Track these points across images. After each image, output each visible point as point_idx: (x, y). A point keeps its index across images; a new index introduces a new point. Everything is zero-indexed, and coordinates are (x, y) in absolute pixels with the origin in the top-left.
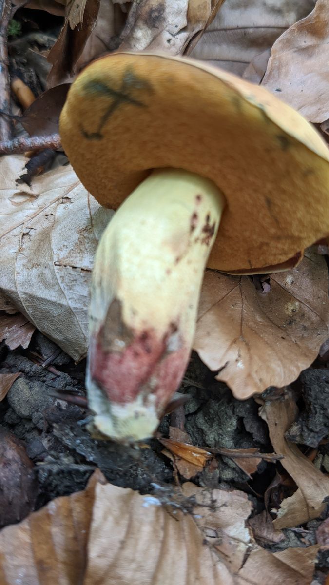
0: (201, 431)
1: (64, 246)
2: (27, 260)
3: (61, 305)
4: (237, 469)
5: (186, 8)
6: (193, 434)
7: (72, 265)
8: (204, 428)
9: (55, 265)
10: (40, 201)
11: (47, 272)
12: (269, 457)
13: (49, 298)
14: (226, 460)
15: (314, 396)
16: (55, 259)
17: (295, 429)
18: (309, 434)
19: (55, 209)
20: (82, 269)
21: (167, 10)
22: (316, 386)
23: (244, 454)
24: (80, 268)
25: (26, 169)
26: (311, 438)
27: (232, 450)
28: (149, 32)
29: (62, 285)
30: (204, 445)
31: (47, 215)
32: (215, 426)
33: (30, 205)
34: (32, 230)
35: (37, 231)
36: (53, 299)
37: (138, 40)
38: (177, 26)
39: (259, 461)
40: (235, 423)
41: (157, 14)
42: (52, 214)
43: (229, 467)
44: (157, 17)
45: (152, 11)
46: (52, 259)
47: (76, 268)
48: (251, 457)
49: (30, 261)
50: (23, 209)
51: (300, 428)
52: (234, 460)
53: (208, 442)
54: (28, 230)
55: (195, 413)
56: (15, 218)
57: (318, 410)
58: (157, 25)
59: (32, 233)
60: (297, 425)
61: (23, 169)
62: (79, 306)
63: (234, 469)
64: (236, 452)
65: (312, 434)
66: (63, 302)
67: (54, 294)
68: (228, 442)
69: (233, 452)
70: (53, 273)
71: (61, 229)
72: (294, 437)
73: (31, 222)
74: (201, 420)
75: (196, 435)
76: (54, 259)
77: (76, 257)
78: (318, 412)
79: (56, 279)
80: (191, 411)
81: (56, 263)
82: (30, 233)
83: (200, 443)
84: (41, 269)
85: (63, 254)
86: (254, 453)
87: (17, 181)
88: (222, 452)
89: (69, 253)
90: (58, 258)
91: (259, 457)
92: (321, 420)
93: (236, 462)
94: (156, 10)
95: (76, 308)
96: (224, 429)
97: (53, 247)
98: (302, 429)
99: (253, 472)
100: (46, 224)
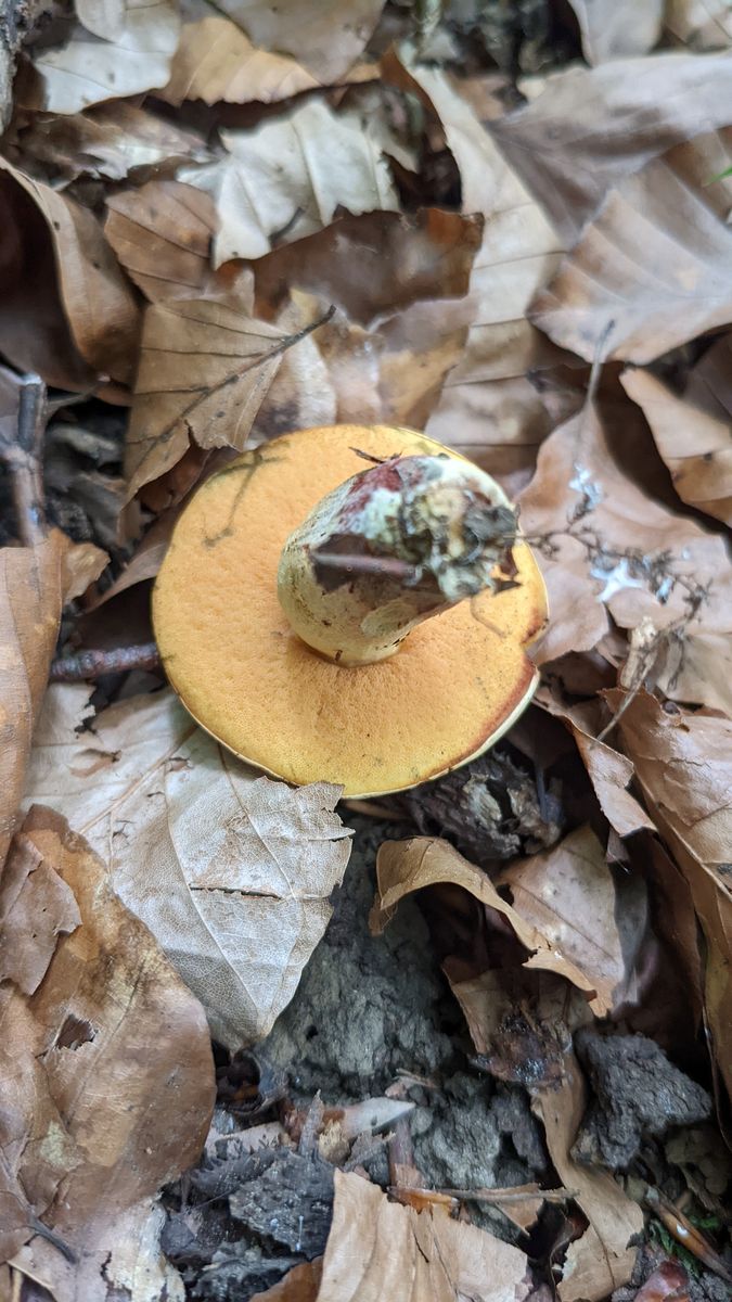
0: (442, 1166)
1: (200, 852)
2: (132, 882)
3: (210, 960)
4: (504, 1221)
6: (427, 1170)
7: (223, 886)
8: (447, 1158)
9: (192, 889)
10: (125, 768)
11: (176, 902)
12: (555, 1195)
13: (185, 948)
14: (485, 1209)
15: (615, 1087)
16: (189, 879)
17: (587, 1142)
18: (613, 1150)
19: (163, 781)
20: (243, 893)
22: (616, 1068)
23: (516, 1196)
24: (239, 890)
25: (92, 708)
26: (617, 1155)
27: (493, 1191)
29: (208, 925)
30: (449, 1185)
31: (150, 796)
32: (467, 1153)
33: (112, 777)
34: (128, 824)
35: (138, 826)
36: (195, 950)
39: (539, 1204)
40: (497, 1143)
42: (159, 793)
43: (489, 1219)
46: (182, 879)
47: (232, 892)
48: (528, 1199)
49: (139, 883)
50: (102, 784)
51: (594, 1139)
52: (499, 1207)
53: (456, 1182)
54: (120, 825)
55: (428, 1133)
56: (90, 802)
57: (623, 1108)
59: (129, 830)
60: (590, 1134)
61: (86, 706)
62: (242, 957)
63: (498, 1222)
64: (502, 1194)
65: (617, 1149)
66: (215, 955)
67: (194, 941)
68: (486, 1177)
69: (497, 1194)
70: (189, 904)
71: (188, 822)
72: (588, 1156)
73: (123, 810)
74: (440, 1145)
75: (431, 1171)
76: (186, 878)
77: (225, 871)
78: (624, 1112)
79: (197, 913)
80: (421, 1130)
81: (193, 886)
82: (125, 831)
83: (440, 1184)
84: (163, 897)
85: (201, 867)
86: (532, 1192)
87: (77, 730)
88: (479, 1196)
89: (212, 863)
90: (194, 875)
91: (539, 1198)
92: (630, 1124)
93: (503, 1210)
95: (238, 962)
96: (481, 1157)
97: (179, 856)
98: (599, 1141)
99: (531, 1223)
100: (152, 812)
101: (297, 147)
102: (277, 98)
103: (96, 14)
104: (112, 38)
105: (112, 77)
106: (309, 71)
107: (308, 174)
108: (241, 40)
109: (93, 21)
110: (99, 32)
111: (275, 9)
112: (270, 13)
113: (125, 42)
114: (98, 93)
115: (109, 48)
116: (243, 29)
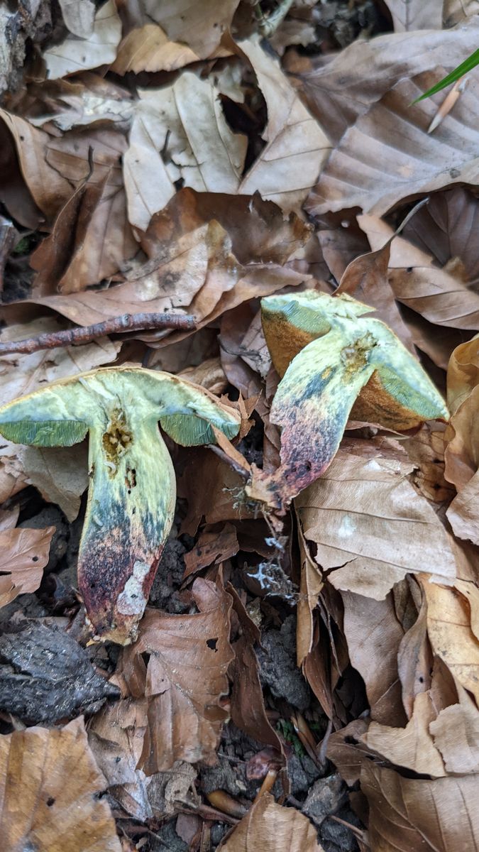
5: (197, 290)
21: (180, 282)
28: (158, 289)
37: (145, 288)
38: (180, 301)
41: (171, 278)
44: (170, 282)
45: (169, 273)
58: (166, 288)
94: (172, 275)
101: (173, 99)
102: (174, 69)
103: (77, 24)
104: (86, 37)
105: (84, 59)
106: (195, 52)
107: (178, 113)
108: (163, 37)
109: (75, 28)
110: (79, 34)
111: (182, 18)
112: (180, 20)
113: (93, 39)
114: (73, 69)
115: (85, 42)
116: (165, 31)
